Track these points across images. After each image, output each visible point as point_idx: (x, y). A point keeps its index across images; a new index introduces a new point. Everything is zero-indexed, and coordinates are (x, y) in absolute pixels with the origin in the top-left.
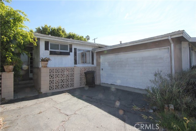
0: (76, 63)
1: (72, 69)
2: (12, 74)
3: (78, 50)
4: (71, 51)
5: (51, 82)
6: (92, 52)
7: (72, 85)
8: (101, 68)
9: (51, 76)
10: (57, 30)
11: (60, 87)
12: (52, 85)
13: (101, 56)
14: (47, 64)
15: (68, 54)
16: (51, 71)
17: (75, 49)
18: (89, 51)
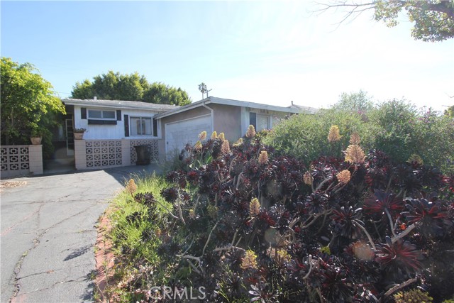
0: (127, 134)
1: (119, 143)
2: (40, 147)
3: (131, 117)
4: (119, 118)
5: (88, 158)
6: (154, 119)
7: (120, 162)
8: (166, 141)
9: (88, 151)
10: (130, 79)
11: (101, 163)
12: (90, 161)
13: (166, 125)
14: (82, 136)
15: (114, 123)
16: (88, 144)
17: (126, 117)
18: (150, 118)
